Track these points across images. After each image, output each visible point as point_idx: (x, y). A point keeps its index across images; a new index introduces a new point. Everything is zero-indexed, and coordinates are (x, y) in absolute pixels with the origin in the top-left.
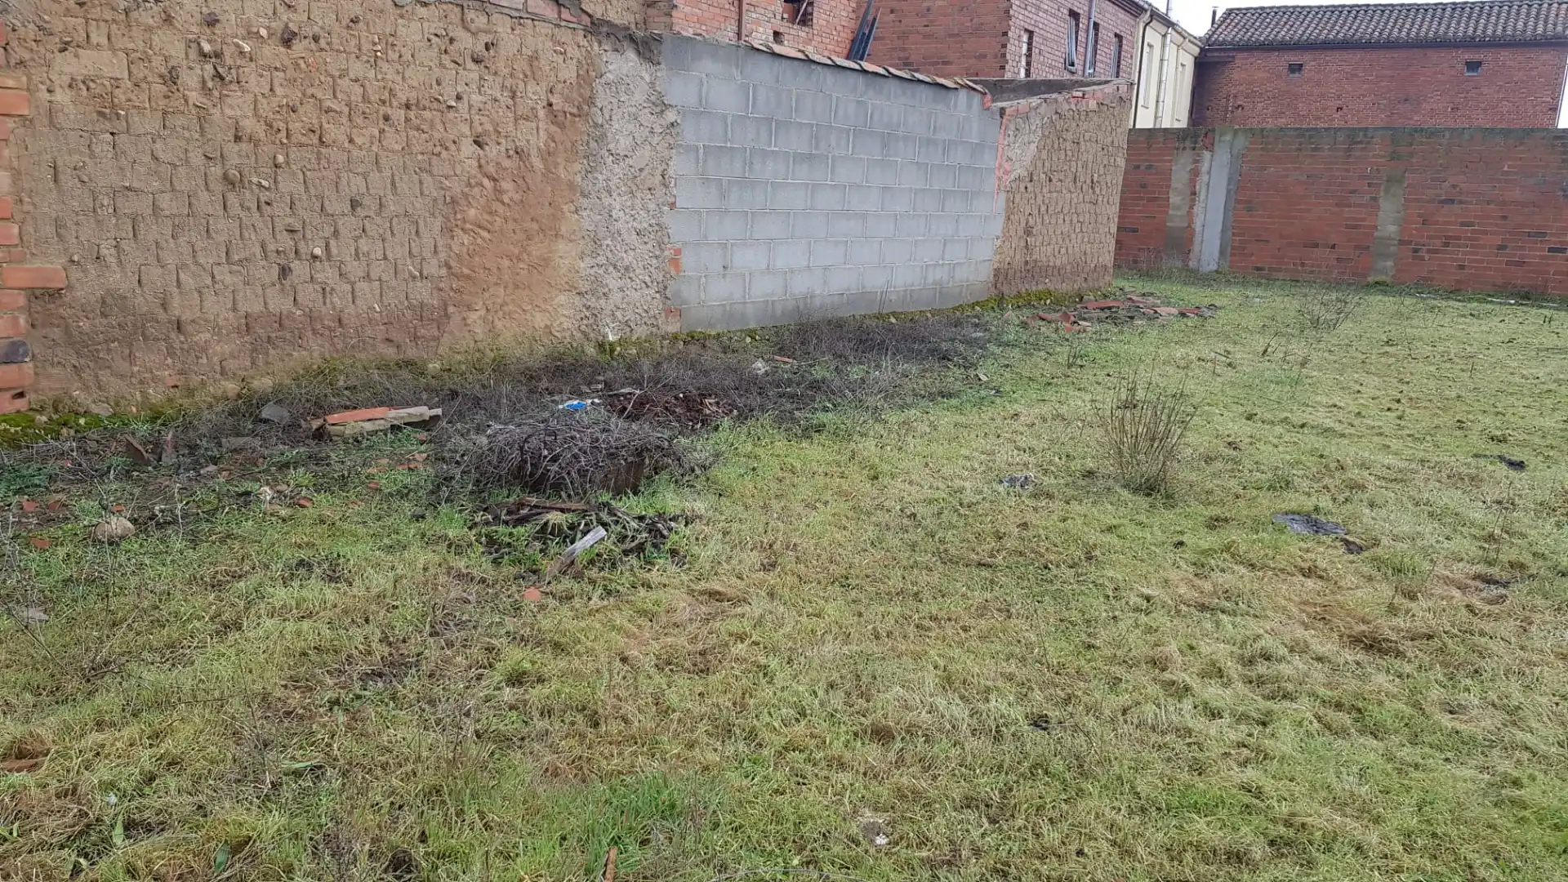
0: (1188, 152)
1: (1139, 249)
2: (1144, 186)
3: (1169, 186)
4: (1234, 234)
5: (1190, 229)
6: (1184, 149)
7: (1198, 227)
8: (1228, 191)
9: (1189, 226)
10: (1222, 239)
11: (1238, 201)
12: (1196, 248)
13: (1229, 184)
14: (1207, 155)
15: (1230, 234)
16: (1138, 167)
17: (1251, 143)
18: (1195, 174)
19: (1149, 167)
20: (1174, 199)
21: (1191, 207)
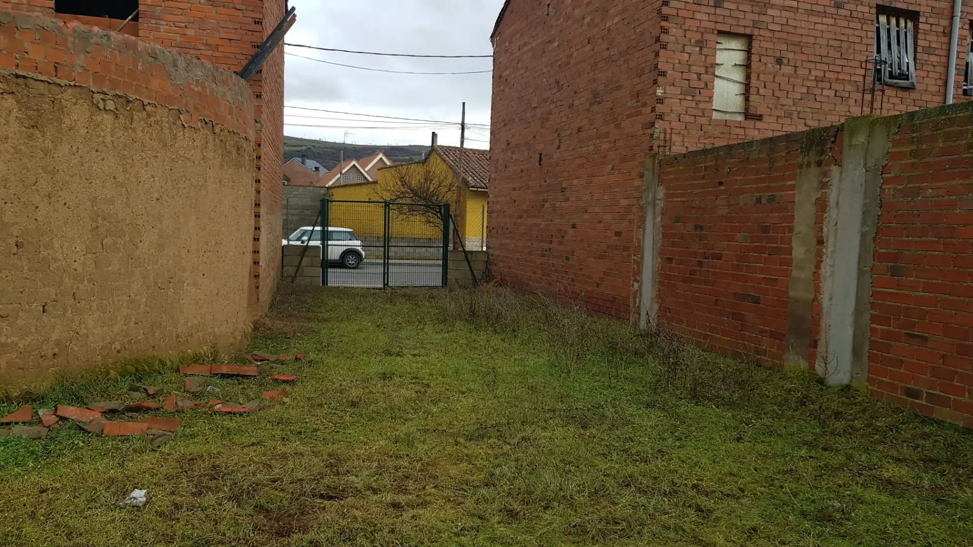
0: (814, 170)
1: (762, 331)
2: (765, 229)
3: (791, 230)
4: (874, 318)
5: (815, 304)
6: (809, 165)
7: (826, 304)
8: (863, 236)
9: (815, 299)
10: (857, 324)
11: (878, 257)
12: (823, 337)
13: (864, 223)
14: (835, 169)
15: (867, 317)
16: (759, 200)
17: (896, 144)
18: (822, 205)
19: (771, 199)
20: (799, 251)
21: (818, 266)
